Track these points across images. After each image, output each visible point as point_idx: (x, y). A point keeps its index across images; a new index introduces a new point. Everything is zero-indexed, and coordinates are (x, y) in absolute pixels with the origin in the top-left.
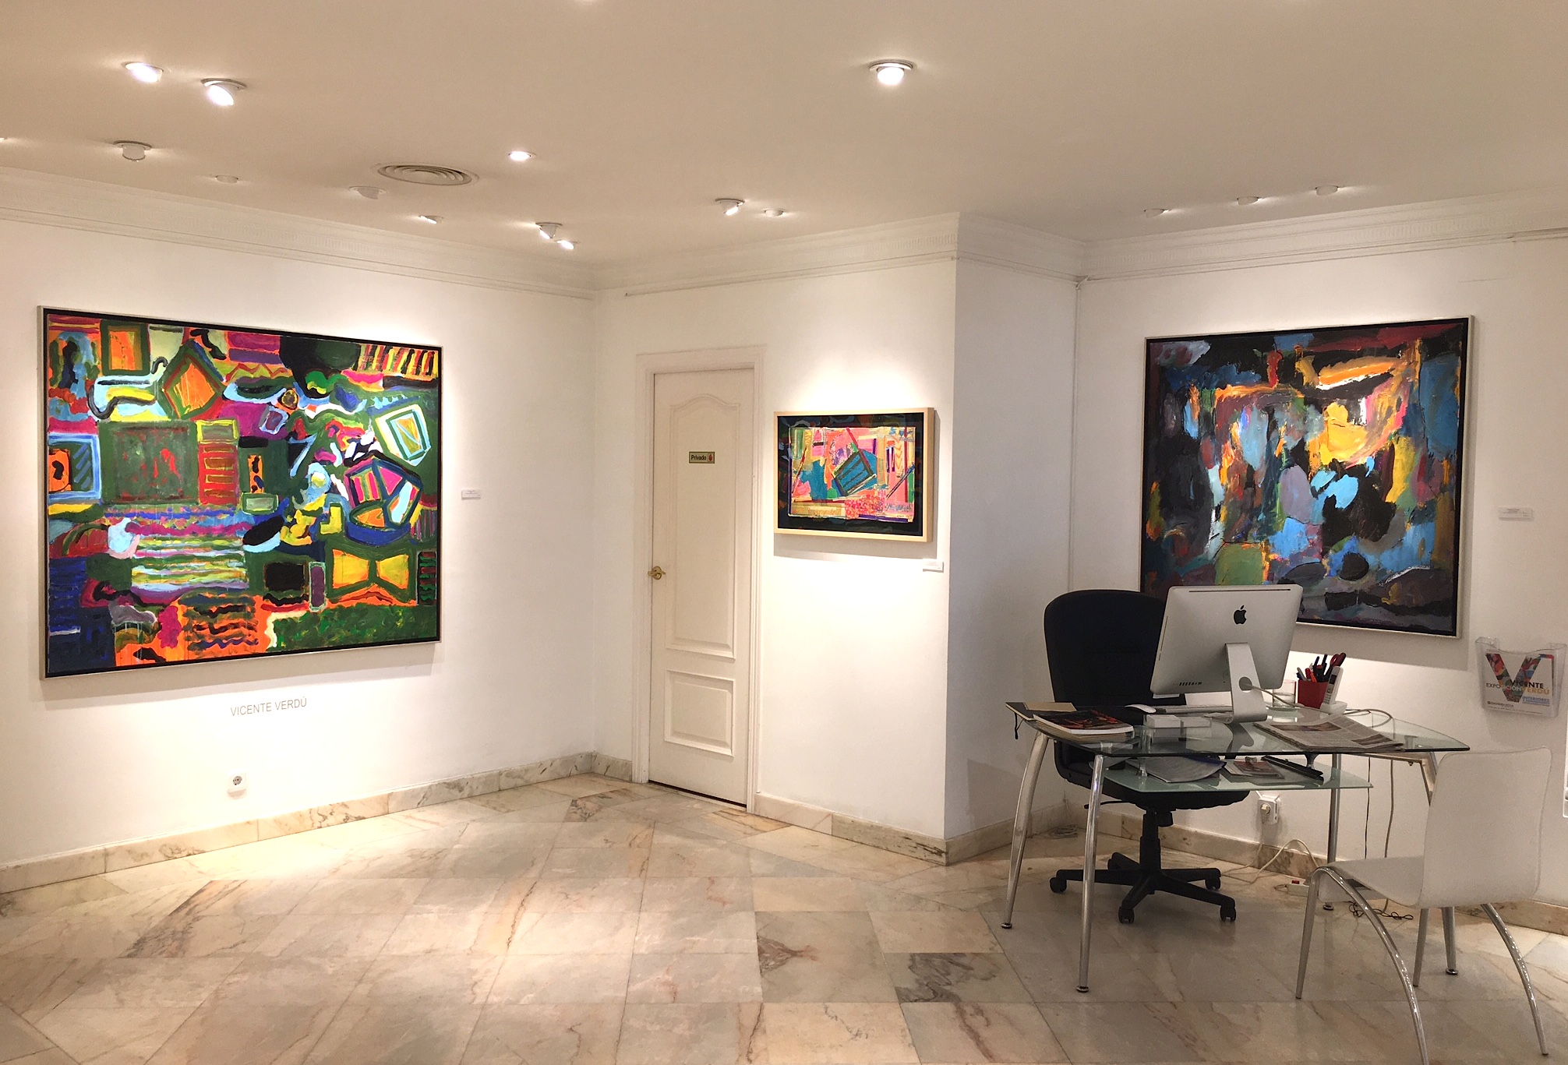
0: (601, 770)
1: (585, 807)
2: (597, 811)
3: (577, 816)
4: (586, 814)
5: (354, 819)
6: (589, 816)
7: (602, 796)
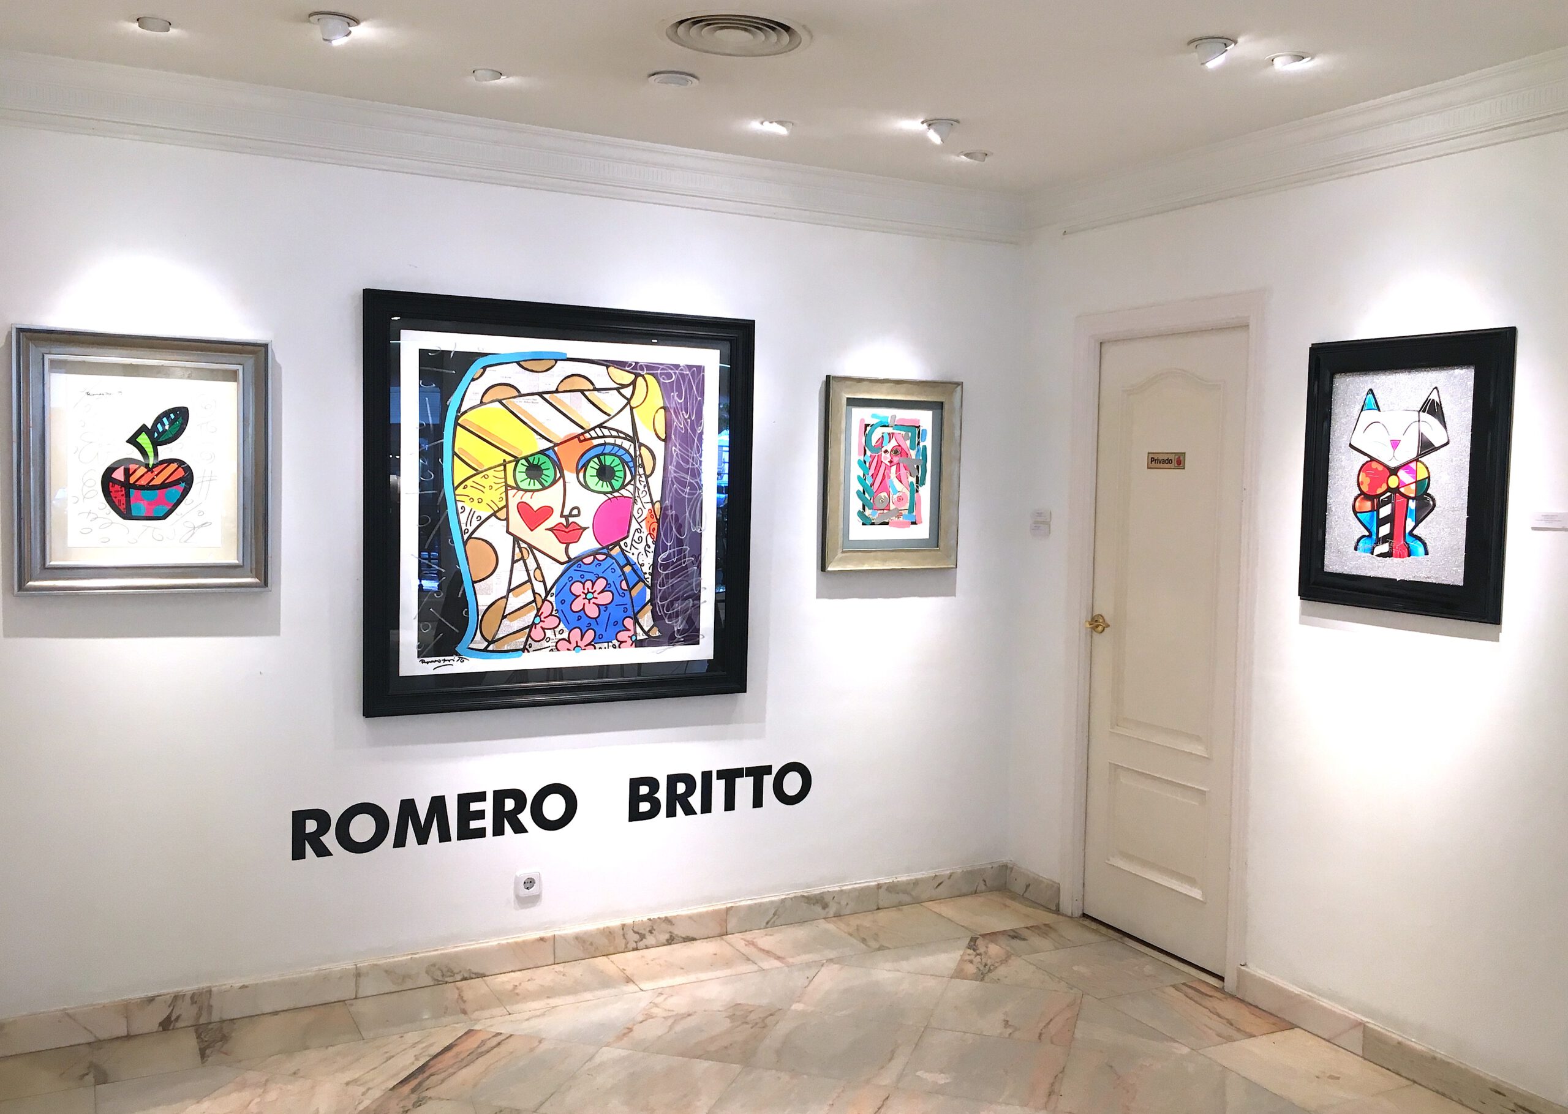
0: (1018, 887)
1: (986, 953)
2: (1002, 962)
3: (971, 969)
4: (986, 965)
5: (681, 939)
6: (990, 971)
7: (1015, 935)
